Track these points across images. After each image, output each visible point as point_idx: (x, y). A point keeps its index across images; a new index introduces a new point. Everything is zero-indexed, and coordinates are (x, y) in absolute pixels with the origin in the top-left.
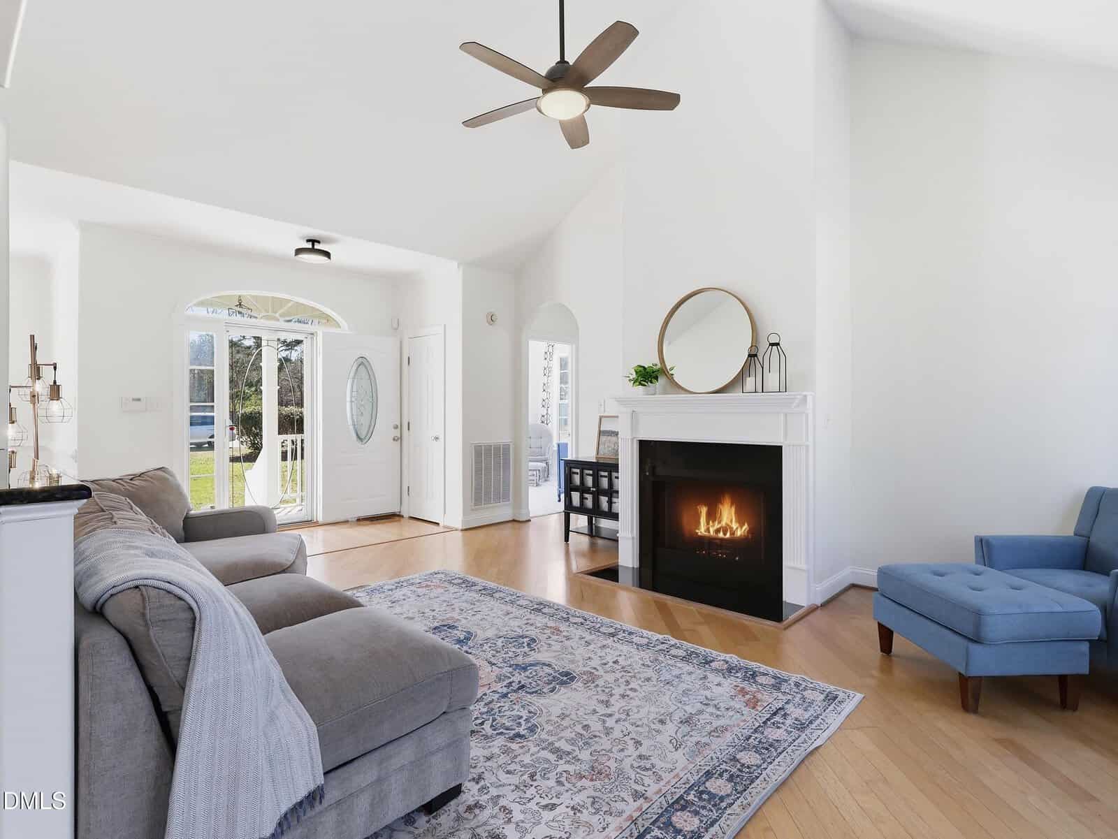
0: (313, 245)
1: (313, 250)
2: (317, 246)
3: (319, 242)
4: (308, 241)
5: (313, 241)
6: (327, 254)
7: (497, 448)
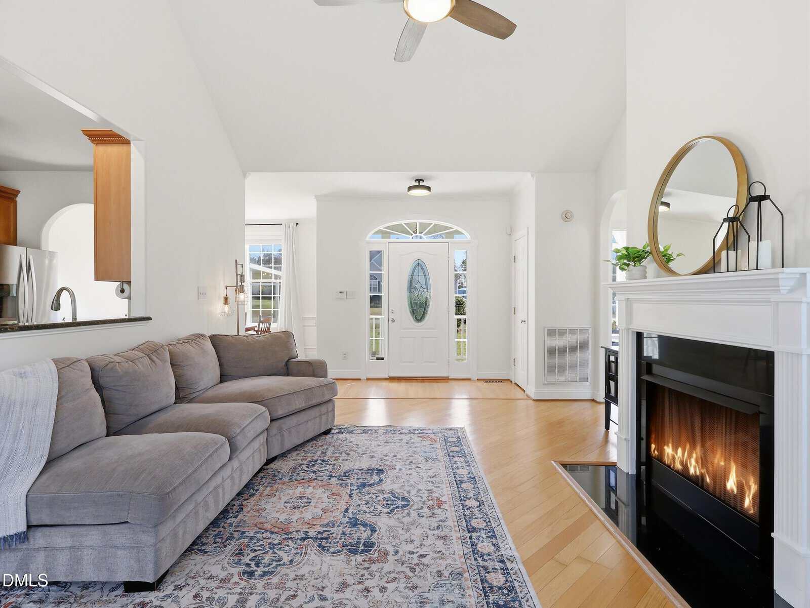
0: (419, 183)
1: (419, 187)
2: (422, 184)
3: (423, 181)
4: (416, 181)
5: (419, 181)
6: (428, 188)
7: (573, 333)
